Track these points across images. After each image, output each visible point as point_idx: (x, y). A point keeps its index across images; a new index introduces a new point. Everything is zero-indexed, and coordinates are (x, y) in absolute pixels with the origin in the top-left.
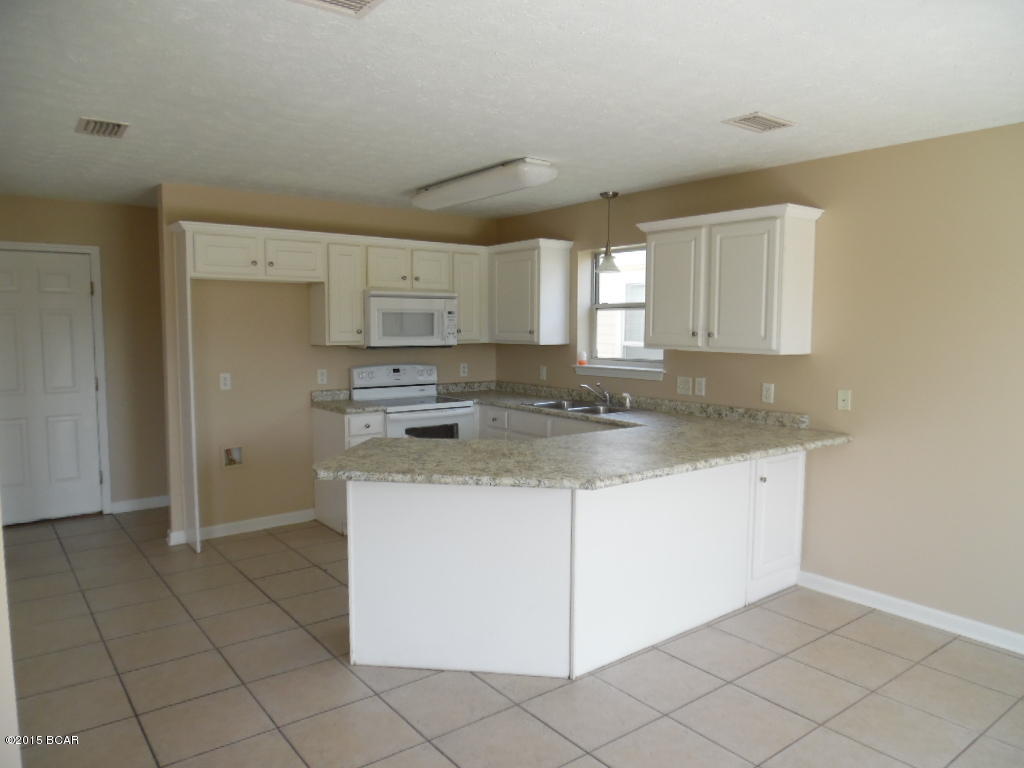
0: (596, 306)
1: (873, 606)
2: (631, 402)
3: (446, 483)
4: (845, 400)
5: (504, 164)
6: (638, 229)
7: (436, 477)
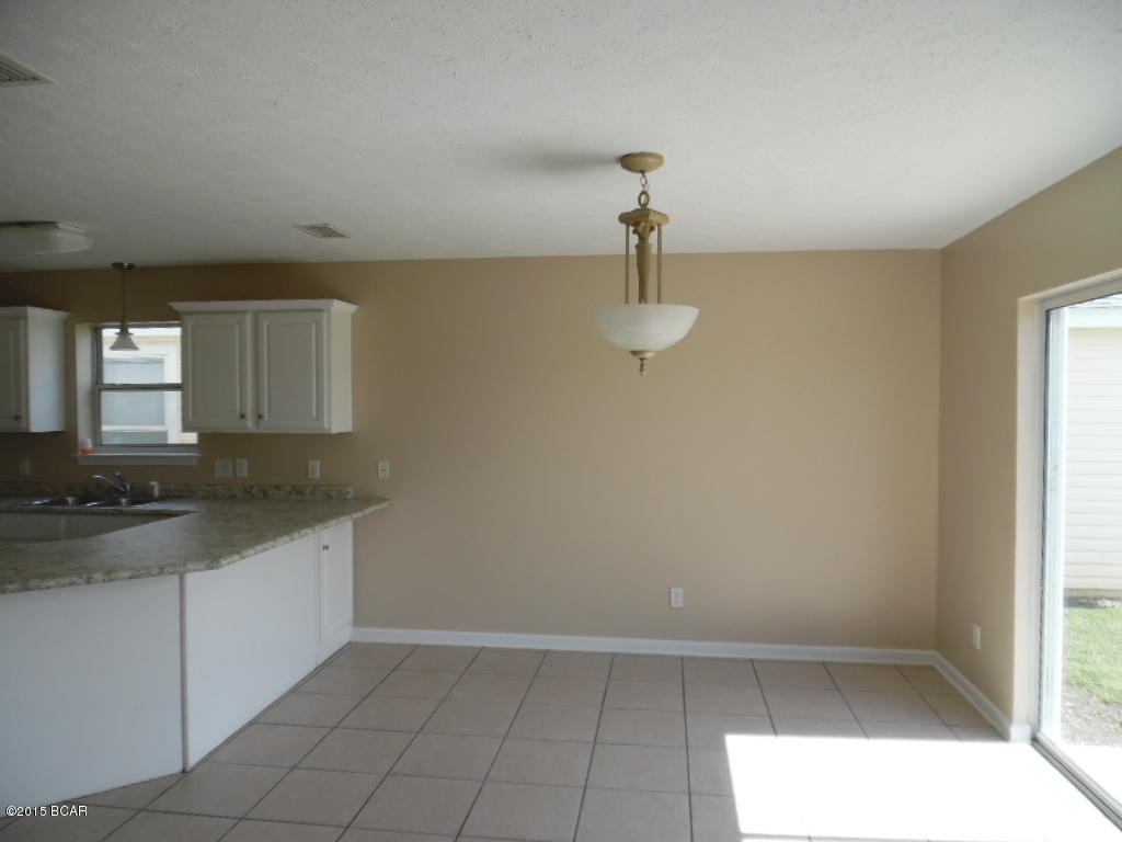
0: (100, 386)
1: (418, 642)
2: (160, 490)
3: (48, 588)
4: (385, 470)
5: (23, 224)
6: (171, 309)
7: (33, 583)
